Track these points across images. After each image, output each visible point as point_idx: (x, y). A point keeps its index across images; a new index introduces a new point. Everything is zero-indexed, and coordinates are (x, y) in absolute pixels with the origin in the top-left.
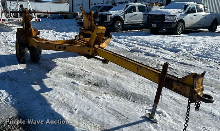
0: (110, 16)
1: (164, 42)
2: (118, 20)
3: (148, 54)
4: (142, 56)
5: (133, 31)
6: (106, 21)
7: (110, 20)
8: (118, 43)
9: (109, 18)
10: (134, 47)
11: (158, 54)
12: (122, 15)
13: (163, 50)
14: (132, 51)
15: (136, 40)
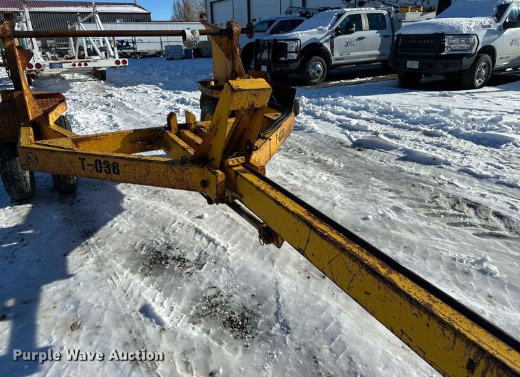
0: (295, 44)
1: (447, 112)
2: (315, 55)
3: (410, 157)
4: (393, 163)
5: (353, 81)
6: (286, 57)
7: (295, 56)
8: (317, 118)
9: (294, 50)
10: (364, 129)
11: (440, 154)
12: (327, 41)
13: (454, 142)
14: (359, 145)
15: (366, 109)
